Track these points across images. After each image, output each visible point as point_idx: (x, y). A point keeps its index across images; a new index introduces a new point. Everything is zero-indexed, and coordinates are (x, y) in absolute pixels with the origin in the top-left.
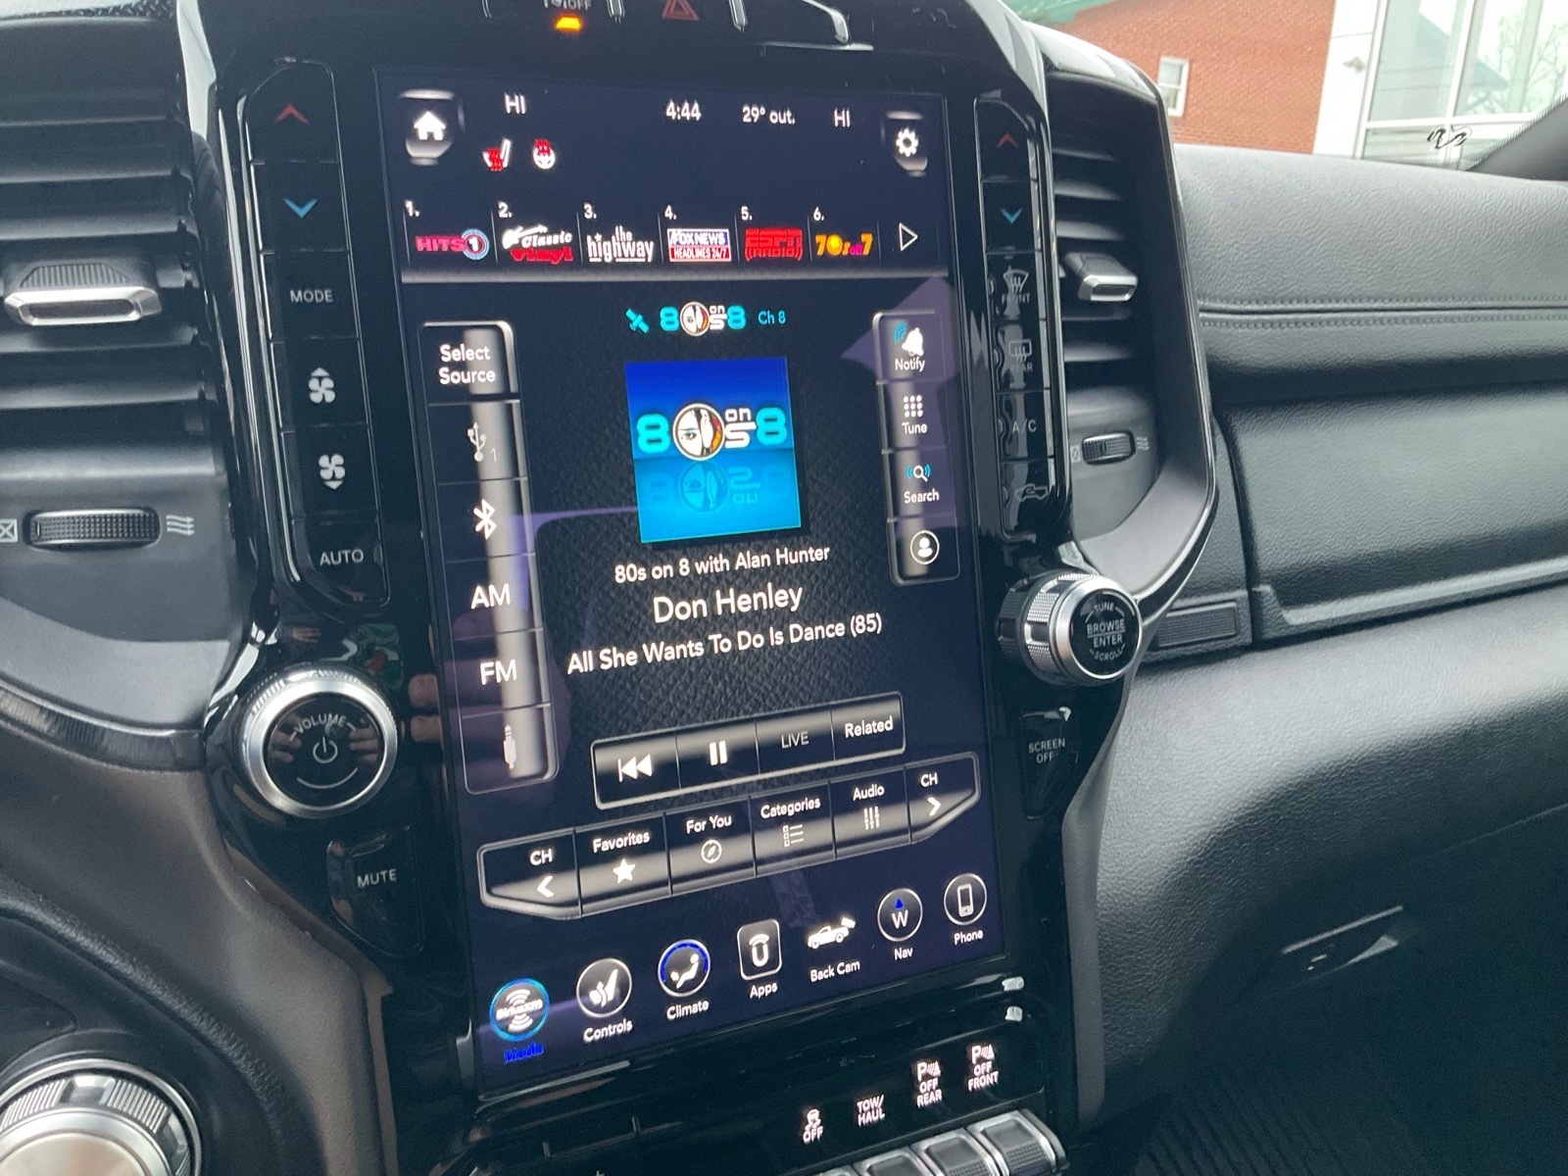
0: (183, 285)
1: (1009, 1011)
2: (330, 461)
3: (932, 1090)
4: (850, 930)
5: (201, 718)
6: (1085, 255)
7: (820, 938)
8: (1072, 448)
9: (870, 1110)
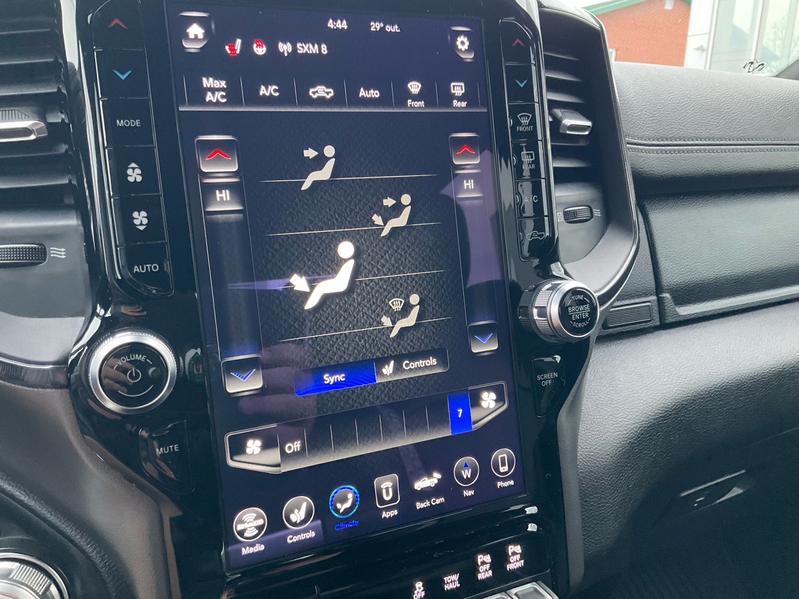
0: (60, 121)
1: (530, 525)
2: (139, 215)
3: (486, 570)
4: (438, 479)
5: (67, 359)
6: (562, 110)
7: (422, 484)
8: (558, 214)
9: (452, 582)
